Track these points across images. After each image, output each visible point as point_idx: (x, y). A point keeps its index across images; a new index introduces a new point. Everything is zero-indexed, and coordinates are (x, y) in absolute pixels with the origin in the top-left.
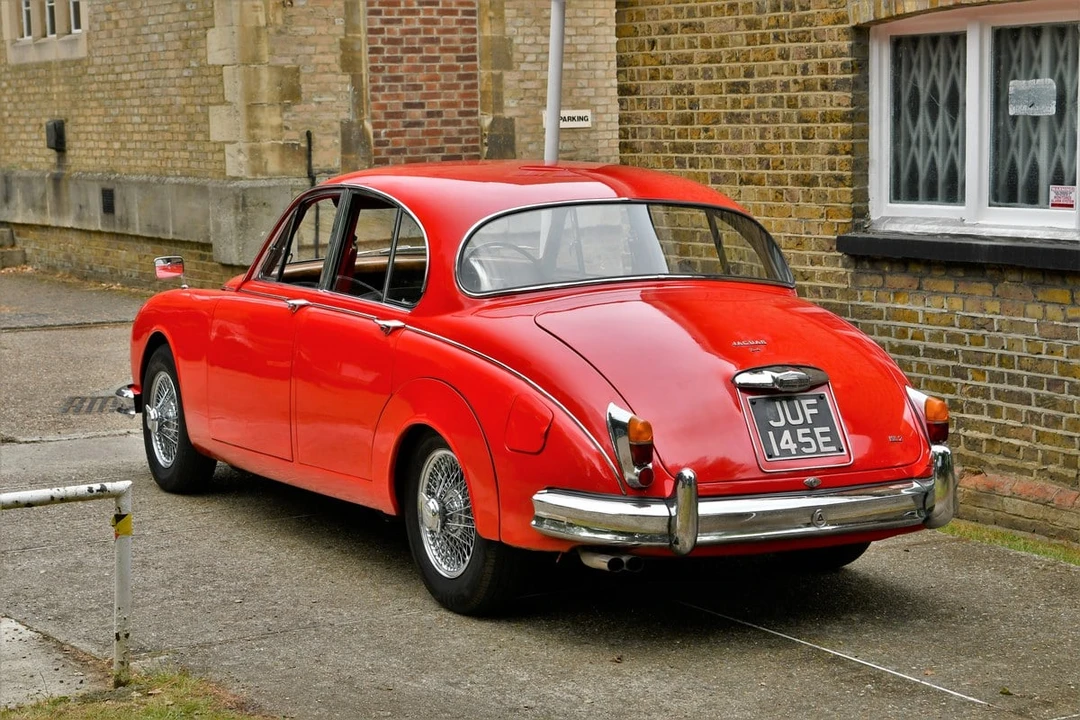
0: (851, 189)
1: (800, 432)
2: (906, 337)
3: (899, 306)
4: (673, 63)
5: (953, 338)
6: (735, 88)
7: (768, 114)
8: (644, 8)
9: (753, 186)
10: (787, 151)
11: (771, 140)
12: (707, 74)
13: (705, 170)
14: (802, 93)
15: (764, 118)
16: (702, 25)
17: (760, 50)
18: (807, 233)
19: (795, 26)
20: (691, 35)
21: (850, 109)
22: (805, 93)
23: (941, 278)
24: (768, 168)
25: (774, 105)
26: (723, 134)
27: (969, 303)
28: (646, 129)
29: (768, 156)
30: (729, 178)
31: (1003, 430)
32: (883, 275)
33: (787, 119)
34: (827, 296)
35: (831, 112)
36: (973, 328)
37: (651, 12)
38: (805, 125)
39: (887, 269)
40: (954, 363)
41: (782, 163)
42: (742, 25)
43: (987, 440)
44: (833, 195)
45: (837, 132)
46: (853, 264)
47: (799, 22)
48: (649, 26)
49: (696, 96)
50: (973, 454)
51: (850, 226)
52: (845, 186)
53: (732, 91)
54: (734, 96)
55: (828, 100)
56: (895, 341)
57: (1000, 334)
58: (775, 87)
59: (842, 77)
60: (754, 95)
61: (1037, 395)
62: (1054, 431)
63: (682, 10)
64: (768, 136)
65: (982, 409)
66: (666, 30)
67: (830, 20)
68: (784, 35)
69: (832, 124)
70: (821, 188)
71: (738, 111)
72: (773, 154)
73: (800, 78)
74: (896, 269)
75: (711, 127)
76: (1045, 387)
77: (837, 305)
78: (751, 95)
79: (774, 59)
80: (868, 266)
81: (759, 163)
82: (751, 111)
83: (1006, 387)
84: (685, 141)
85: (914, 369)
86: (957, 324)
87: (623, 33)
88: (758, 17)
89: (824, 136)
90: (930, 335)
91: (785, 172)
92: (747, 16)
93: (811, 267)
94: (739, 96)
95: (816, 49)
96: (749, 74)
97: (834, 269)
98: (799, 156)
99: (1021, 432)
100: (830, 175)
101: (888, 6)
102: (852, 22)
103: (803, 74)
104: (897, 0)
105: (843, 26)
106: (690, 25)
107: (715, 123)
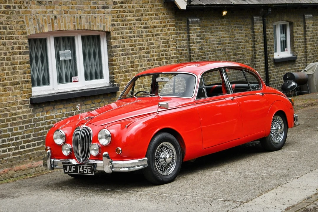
0: (31, 84)
2: (50, 124)
3: (48, 115)
10: (8, 75)
11: (1, 72)
14: (12, 56)
18: (16, 100)
21: (29, 60)
22: (13, 56)
23: (60, 104)
27: (67, 109)
32: (43, 108)
33: (7, 64)
34: (24, 118)
35: (23, 61)
36: (69, 116)
38: (14, 66)
39: (43, 106)
41: (6, 79)
44: (25, 87)
45: (25, 67)
46: (33, 107)
47: (9, 34)
51: (31, 95)
52: (29, 83)
55: (22, 58)
56: (47, 126)
58: (1, 54)
59: (26, 50)
67: (21, 33)
68: (3, 37)
69: (23, 65)
70: (20, 85)
72: (2, 76)
74: (46, 105)
77: (27, 120)
80: (37, 106)
86: (65, 116)
89: (20, 69)
91: (7, 82)
93: (18, 111)
95: (16, 42)
97: (26, 109)
98: (12, 76)
100: (24, 81)
101: (40, 30)
102: (28, 34)
103: (12, 50)
104: (42, 28)
105: (25, 35)
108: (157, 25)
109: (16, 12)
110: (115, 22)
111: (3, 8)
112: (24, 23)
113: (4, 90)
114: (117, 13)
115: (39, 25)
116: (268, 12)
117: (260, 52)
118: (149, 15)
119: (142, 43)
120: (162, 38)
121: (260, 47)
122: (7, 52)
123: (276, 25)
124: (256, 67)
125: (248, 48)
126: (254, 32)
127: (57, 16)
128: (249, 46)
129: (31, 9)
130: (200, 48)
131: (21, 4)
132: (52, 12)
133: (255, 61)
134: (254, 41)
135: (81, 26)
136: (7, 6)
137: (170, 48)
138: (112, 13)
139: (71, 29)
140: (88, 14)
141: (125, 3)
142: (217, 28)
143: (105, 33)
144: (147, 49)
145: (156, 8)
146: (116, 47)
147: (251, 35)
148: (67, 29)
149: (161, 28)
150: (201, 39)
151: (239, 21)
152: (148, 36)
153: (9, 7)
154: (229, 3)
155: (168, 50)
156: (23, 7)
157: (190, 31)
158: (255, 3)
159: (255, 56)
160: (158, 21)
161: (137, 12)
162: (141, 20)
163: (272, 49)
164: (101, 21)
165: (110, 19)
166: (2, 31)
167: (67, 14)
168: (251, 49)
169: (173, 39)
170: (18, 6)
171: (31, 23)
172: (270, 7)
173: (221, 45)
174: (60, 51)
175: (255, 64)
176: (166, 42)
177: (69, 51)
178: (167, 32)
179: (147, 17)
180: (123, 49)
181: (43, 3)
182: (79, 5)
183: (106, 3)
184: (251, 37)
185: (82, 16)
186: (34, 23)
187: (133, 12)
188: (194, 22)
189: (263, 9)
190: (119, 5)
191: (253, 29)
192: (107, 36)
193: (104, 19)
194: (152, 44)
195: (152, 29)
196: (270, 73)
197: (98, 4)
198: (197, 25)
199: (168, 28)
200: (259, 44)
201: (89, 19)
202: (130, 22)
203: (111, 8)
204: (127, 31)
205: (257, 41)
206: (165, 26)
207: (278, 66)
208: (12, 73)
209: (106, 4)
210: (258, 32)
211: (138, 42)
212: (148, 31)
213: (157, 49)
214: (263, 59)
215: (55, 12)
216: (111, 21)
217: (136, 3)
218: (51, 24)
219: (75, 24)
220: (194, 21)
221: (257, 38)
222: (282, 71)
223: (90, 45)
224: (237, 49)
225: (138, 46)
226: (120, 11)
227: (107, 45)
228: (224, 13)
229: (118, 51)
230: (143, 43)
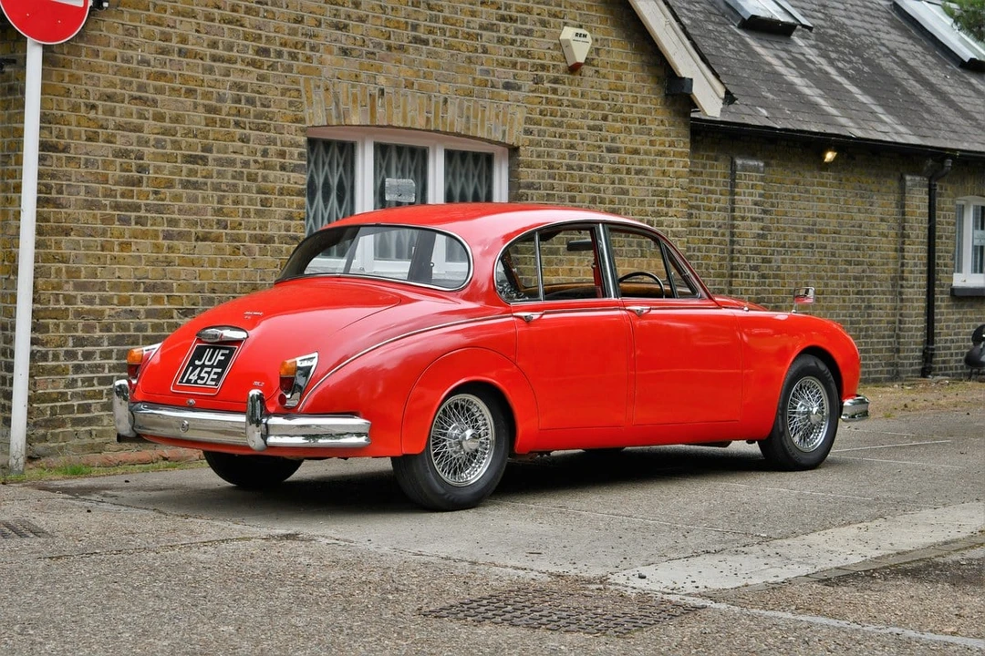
4: (119, 129)
6: (191, 159)
7: (227, 185)
8: (81, 73)
9: (210, 243)
10: (246, 215)
11: (229, 205)
12: (158, 144)
13: (155, 228)
14: (262, 171)
15: (223, 187)
16: (155, 101)
17: (220, 132)
18: (261, 280)
19: (255, 118)
20: (141, 107)
21: (305, 187)
22: (264, 171)
24: (225, 228)
25: (234, 178)
26: (177, 198)
28: (79, 186)
29: (226, 218)
30: (181, 236)
33: (247, 190)
35: (288, 188)
37: (90, 77)
38: (264, 196)
41: (240, 224)
42: (201, 109)
44: (288, 250)
45: (293, 204)
47: (258, 116)
48: (87, 91)
49: (145, 162)
53: (187, 162)
54: (191, 166)
55: (286, 179)
58: (235, 163)
59: (299, 162)
60: (212, 167)
63: (131, 83)
64: (226, 202)
66: (109, 98)
67: (289, 119)
68: (245, 123)
69: (288, 197)
70: (276, 245)
71: (195, 179)
72: (231, 216)
73: (260, 159)
75: (163, 190)
78: (209, 168)
79: (234, 141)
81: (217, 223)
82: (209, 181)
84: (130, 200)
87: (50, 91)
88: (218, 105)
89: (280, 205)
91: (242, 231)
92: (206, 102)
94: (196, 166)
95: (275, 138)
96: (207, 149)
98: (257, 220)
100: (287, 236)
101: (338, 117)
102: (308, 124)
103: (262, 156)
104: (346, 114)
105: (300, 125)
106: (140, 98)
107: (168, 187)
108: (642, 147)
109: (282, 65)
110: (535, 124)
111: (250, 52)
112: (300, 96)
113: (234, 252)
114: (540, 103)
115: (337, 104)
116: (943, 167)
117: (915, 265)
118: (624, 120)
119: (599, 185)
120: (652, 180)
121: (916, 252)
122: (249, 161)
123: (963, 206)
124: (902, 300)
125: (885, 250)
126: (903, 214)
127: (385, 90)
128: (887, 246)
129: (321, 64)
130: (758, 234)
131: (296, 48)
132: (375, 78)
133: (902, 286)
134: (903, 236)
135: (444, 123)
136: (262, 48)
137: (670, 209)
138: (530, 103)
139: (419, 128)
140: (465, 95)
141: (564, 84)
142: (807, 191)
143: (507, 150)
144: (612, 202)
145: (644, 106)
146: (530, 186)
147: (896, 219)
148: (409, 125)
149: (652, 157)
150: (765, 212)
151: (867, 182)
152: (615, 171)
153: (265, 52)
154: (843, 133)
155: (666, 215)
156: (300, 56)
157: (737, 190)
158: (912, 142)
159: (903, 272)
160: (645, 137)
161: (593, 109)
162: (601, 130)
163: (948, 261)
164: (497, 116)
165: (520, 115)
166: (243, 108)
167: (412, 88)
168: (892, 254)
169: (682, 189)
170: (290, 54)
171: (317, 98)
172: (947, 156)
173: (816, 235)
174: (387, 180)
175: (901, 293)
176: (661, 192)
177: (409, 183)
178: (666, 168)
179: (618, 125)
180: (548, 194)
181: (354, 53)
182: (444, 72)
183: (515, 76)
184: (894, 225)
185: (449, 100)
186: (326, 99)
187: (583, 106)
188: (748, 169)
189: (931, 161)
190: (547, 85)
191: (901, 205)
192: (510, 157)
193: (505, 115)
194: (625, 192)
195: (628, 156)
196: (940, 321)
197: (494, 76)
198: (756, 177)
199: (669, 159)
200: (914, 243)
201: (468, 108)
202: (572, 131)
203: (527, 89)
204: (563, 151)
205: (909, 237)
206: (664, 152)
207: (962, 307)
208: (258, 213)
209: (515, 78)
210: (913, 213)
211: (590, 181)
212: (617, 158)
213: (638, 207)
214: (922, 283)
215: (381, 80)
216: (522, 121)
217: (592, 87)
218: (368, 107)
219: (429, 115)
220: (750, 166)
221: (911, 228)
222: (971, 320)
223: (466, 176)
224: (857, 250)
225: (587, 191)
226: (548, 101)
227: (509, 181)
228: (830, 156)
229: (535, 198)
230: (602, 186)
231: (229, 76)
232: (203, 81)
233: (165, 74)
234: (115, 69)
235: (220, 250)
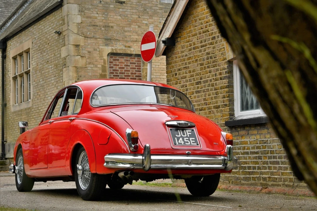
0: (229, 108)
1: (185, 139)
2: (245, 149)
3: (243, 140)
4: (181, 79)
5: (258, 148)
6: (198, 83)
7: (206, 89)
9: (203, 111)
10: (212, 99)
11: (207, 97)
12: (190, 81)
14: (215, 82)
15: (206, 91)
16: (189, 67)
17: (204, 71)
19: (213, 63)
20: (186, 70)
21: (228, 84)
22: (216, 82)
23: (254, 130)
24: (207, 105)
25: (208, 87)
26: (195, 97)
27: (261, 136)
29: (207, 101)
30: (196, 110)
31: (272, 173)
32: (238, 132)
33: (211, 90)
35: (223, 86)
36: (263, 144)
37: (175, 65)
38: (216, 91)
39: (239, 130)
40: (258, 155)
41: (210, 103)
42: (199, 65)
43: (268, 177)
44: (224, 110)
45: (225, 92)
46: (230, 130)
48: (175, 69)
49: (188, 87)
50: (265, 182)
51: (229, 118)
52: (227, 107)
53: (197, 84)
54: (197, 86)
55: (222, 83)
56: (242, 151)
57: (270, 144)
58: (208, 81)
59: (225, 75)
60: (203, 84)
61: (281, 161)
62: (286, 171)
63: (183, 63)
64: (207, 95)
65: (266, 168)
66: (179, 70)
67: (222, 60)
68: (210, 66)
69: (223, 89)
70: (221, 108)
71: (199, 90)
72: (208, 101)
73: (214, 78)
74: (242, 129)
75: (192, 96)
76: (283, 159)
79: (208, 73)
80: (234, 130)
81: (204, 104)
82: (202, 89)
83: (273, 160)
85: (248, 159)
86: (258, 143)
87: (168, 72)
88: (203, 62)
89: (221, 93)
90: (252, 148)
91: (211, 105)
92: (200, 62)
94: (199, 85)
95: (218, 69)
96: (201, 79)
98: (215, 100)
99: (277, 173)
100: (223, 104)
102: (227, 60)
103: (215, 76)
105: (225, 61)
106: (185, 67)
107: (193, 94)
109: (219, 41)
112: (225, 50)
113: (209, 113)
122: (211, 79)
136: (213, 37)
166: (210, 61)
208: (215, 98)
231: (205, 51)
232: (199, 55)
233: (190, 57)
234: (180, 60)
235: (206, 113)
